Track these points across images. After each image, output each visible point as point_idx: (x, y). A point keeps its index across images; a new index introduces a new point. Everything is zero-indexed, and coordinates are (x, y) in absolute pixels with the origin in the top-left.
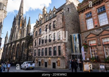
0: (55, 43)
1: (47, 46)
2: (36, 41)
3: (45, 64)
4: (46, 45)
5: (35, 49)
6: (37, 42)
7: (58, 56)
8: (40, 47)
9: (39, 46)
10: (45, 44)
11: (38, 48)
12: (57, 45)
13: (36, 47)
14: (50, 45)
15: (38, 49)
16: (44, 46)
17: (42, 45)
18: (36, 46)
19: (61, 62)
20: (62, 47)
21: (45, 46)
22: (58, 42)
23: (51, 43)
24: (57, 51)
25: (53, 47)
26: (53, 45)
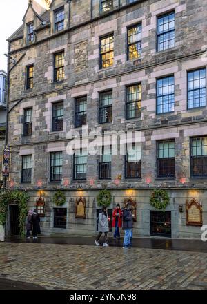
0: (164, 122)
3: (95, 216)
5: (23, 151)
6: (42, 119)
7: (185, 181)
9: (57, 140)
11: (45, 147)
12: (181, 132)
13: (34, 144)
15: (49, 150)
18: (33, 136)
22: (189, 119)
23: (140, 123)
24: (182, 158)
25: (152, 141)
26: (152, 134)
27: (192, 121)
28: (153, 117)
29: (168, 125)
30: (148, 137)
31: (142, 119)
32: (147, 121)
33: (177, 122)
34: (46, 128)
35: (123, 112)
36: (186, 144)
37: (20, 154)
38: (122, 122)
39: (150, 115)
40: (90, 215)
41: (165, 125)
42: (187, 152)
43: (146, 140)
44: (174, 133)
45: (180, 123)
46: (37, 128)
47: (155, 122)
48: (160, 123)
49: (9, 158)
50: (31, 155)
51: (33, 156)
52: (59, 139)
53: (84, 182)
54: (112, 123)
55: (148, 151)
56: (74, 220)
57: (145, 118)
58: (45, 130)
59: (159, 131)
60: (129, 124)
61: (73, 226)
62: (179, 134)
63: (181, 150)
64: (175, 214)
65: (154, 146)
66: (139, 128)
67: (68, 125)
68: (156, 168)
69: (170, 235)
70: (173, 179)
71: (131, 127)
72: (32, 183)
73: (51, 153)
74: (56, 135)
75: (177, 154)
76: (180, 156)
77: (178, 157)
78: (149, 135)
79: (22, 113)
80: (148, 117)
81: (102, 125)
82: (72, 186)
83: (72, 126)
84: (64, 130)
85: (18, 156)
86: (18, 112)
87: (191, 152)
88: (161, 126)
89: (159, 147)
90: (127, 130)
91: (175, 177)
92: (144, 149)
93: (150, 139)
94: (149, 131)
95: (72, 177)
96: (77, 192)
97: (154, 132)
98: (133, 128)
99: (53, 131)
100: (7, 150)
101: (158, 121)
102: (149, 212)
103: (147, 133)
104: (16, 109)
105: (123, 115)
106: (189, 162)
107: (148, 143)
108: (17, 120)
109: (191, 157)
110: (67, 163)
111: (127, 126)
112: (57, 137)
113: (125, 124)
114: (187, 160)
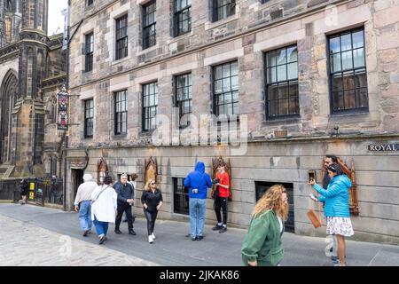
1: (195, 56)
2: (87, 44)
3: (171, 189)
4: (181, 52)
5: (85, 94)
6: (103, 44)
8: (128, 76)
9: (121, 72)
10: (174, 47)
11: (107, 85)
12: (309, 26)
13: (95, 82)
14: (220, 41)
15: (112, 88)
16: (163, 62)
17: (141, 58)
18: (94, 71)
20: (389, 28)
21: (176, 61)
24: (311, 78)
25: (256, 54)
26: (255, 40)
28: (256, 9)
29: (284, 18)
30: (248, 47)
31: (236, 16)
32: (247, 18)
33: (300, 10)
34: (108, 56)
35: (207, 10)
36: (319, 50)
37: (81, 98)
38: (206, 28)
39: (251, 7)
40: (163, 187)
41: (277, 20)
42: (322, 65)
43: (245, 54)
44: (295, 32)
45: (306, 10)
46: (97, 60)
47: (260, 17)
48: (268, 17)
49: (67, 105)
50: (92, 99)
51: (95, 98)
52: (124, 70)
54: (192, 33)
55: (248, 72)
57: (243, 14)
58: (106, 60)
59: (267, 32)
60: (217, 30)
62: (304, 31)
63: (309, 62)
64: (301, 188)
65: (260, 62)
66: (233, 33)
67: (134, 48)
68: (264, 102)
69: (293, 229)
70: (296, 121)
71: (220, 34)
72: (94, 138)
73: (115, 93)
74: (119, 65)
75: (302, 72)
76: (307, 74)
77: (304, 77)
78: (250, 43)
79: (82, 40)
80: (247, 11)
81: (177, 39)
82: (139, 141)
83: (139, 48)
84: (129, 57)
85: (79, 101)
86: (78, 40)
87: (330, 64)
88: (270, 22)
89: (270, 63)
90: (214, 41)
91: (298, 115)
92: (243, 69)
93: (251, 50)
94: (249, 36)
95: (140, 128)
96: (146, 150)
97: (259, 35)
98: (222, 36)
99: (117, 59)
100: (64, 94)
101: (265, 15)
102: (254, 184)
103: (246, 41)
104: (76, 36)
105: (207, 15)
106: (327, 84)
107: (249, 59)
108: (77, 52)
109: (331, 75)
110: (133, 106)
111: (214, 33)
112: (121, 68)
113: (211, 30)
114: (322, 82)
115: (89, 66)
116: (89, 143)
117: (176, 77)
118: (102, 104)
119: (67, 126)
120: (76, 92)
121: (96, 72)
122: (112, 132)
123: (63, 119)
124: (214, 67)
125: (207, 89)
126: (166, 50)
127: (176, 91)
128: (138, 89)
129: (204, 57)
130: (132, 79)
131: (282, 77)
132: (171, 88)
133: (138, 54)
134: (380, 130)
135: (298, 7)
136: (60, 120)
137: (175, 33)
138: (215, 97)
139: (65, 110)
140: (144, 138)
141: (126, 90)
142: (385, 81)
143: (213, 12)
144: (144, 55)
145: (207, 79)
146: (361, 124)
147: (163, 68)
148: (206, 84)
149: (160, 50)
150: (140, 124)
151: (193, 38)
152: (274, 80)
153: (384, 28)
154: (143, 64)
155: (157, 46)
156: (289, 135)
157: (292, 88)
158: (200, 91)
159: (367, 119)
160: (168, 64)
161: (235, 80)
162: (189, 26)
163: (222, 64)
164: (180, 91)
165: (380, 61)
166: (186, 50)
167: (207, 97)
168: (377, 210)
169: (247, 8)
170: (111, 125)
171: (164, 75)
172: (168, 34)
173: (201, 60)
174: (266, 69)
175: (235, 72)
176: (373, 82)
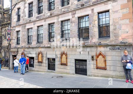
0: (82, 5)
1: (56, 18)
2: (18, 12)
3: (47, 62)
4: (51, 16)
5: (17, 29)
6: (24, 12)
8: (33, 23)
9: (30, 22)
10: (49, 14)
11: (25, 26)
12: (93, 10)
13: (21, 25)
14: (64, 13)
16: (45, 19)
17: (37, 17)
18: (21, 21)
19: (108, 58)
20: (117, 11)
21: (49, 19)
24: (93, 26)
25: (76, 18)
26: (76, 13)
27: (99, 2)
28: (76, 3)
29: (85, 7)
30: (73, 16)
31: (70, 5)
33: (90, 4)
34: (26, 16)
35: (60, 3)
36: (96, 18)
37: (16, 30)
39: (74, 2)
40: (44, 61)
42: (96, 22)
43: (72, 18)
44: (88, 11)
45: (92, 4)
46: (22, 18)
47: (77, 6)
48: (80, 6)
49: (11, 33)
50: (20, 31)
51: (21, 31)
52: (31, 21)
53: (42, 43)
54: (55, 10)
55: (73, 24)
56: (37, 64)
57: (72, 5)
58: (25, 18)
59: (79, 11)
60: (63, 9)
61: (37, 67)
62: (91, 11)
63: (92, 21)
64: (89, 61)
65: (77, 21)
66: (69, 11)
67: (35, 14)
68: (78, 33)
69: (87, 74)
70: (88, 40)
71: (64, 11)
72: (20, 44)
73: (28, 29)
74: (30, 20)
75: (90, 24)
76: (92, 25)
77: (91, 26)
78: (74, 14)
79: (17, 10)
80: (73, 4)
81: (50, 12)
82: (36, 46)
83: (37, 14)
84: (33, 17)
85: (15, 32)
86: (15, 10)
87: (99, 22)
88: (81, 8)
89: (80, 21)
90: (62, 13)
91: (89, 38)
92: (72, 22)
93: (74, 17)
94: (74, 12)
95: (37, 41)
96: (39, 49)
97: (77, 12)
98: (65, 11)
99: (29, 17)
100: (9, 29)
101: (79, 5)
102: (74, 60)
103: (73, 13)
104: (14, 9)
105: (60, 4)
106: (98, 28)
107: (73, 19)
108: (15, 14)
109: (99, 26)
110: (34, 34)
111: (62, 10)
112: (30, 21)
113: (61, 9)
114: (96, 27)
115: (19, 19)
116: (18, 46)
117: (49, 24)
118: (23, 33)
119: (10, 40)
120: (14, 28)
121: (21, 22)
122: (27, 43)
123: (9, 38)
124: (62, 22)
125: (60, 29)
126: (46, 15)
127: (49, 29)
128: (36, 28)
129: (59, 18)
130: (34, 24)
131: (84, 26)
132: (48, 28)
133: (36, 16)
134: (113, 43)
135: (89, 3)
136: (8, 38)
137: (49, 10)
138: (62, 31)
139: (10, 34)
140: (38, 45)
141: (32, 28)
142: (115, 28)
143: (62, 3)
144: (38, 17)
145: (60, 26)
146: (108, 41)
147: (45, 21)
148: (59, 27)
149: (44, 15)
150: (37, 40)
151: (55, 12)
152: (81, 27)
153: (115, 11)
154: (38, 19)
155: (43, 14)
156: (86, 44)
157: (87, 29)
158: (57, 29)
159: (110, 40)
160: (47, 20)
161: (69, 26)
162: (54, 8)
163: (65, 21)
164: (51, 29)
165: (114, 22)
166: (53, 16)
167: (60, 31)
168: (112, 68)
169: (73, 3)
170: (26, 40)
171: (45, 23)
172: (47, 10)
173: (58, 19)
174: (79, 23)
175: (69, 23)
176: (111, 28)
